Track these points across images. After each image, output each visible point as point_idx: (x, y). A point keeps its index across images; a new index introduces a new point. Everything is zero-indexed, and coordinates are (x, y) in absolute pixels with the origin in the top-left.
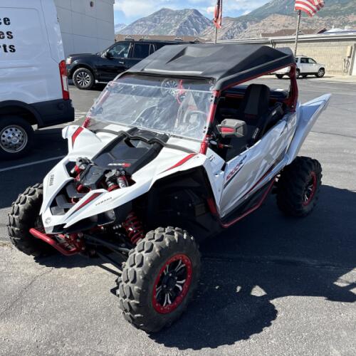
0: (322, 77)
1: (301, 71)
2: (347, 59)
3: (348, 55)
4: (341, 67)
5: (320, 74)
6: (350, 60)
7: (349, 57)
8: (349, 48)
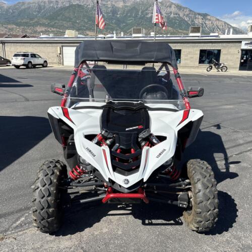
0: (46, 66)
1: (33, 63)
2: (59, 55)
3: (59, 52)
4: (56, 60)
5: (45, 65)
6: (61, 56)
7: (60, 54)
8: (59, 48)
